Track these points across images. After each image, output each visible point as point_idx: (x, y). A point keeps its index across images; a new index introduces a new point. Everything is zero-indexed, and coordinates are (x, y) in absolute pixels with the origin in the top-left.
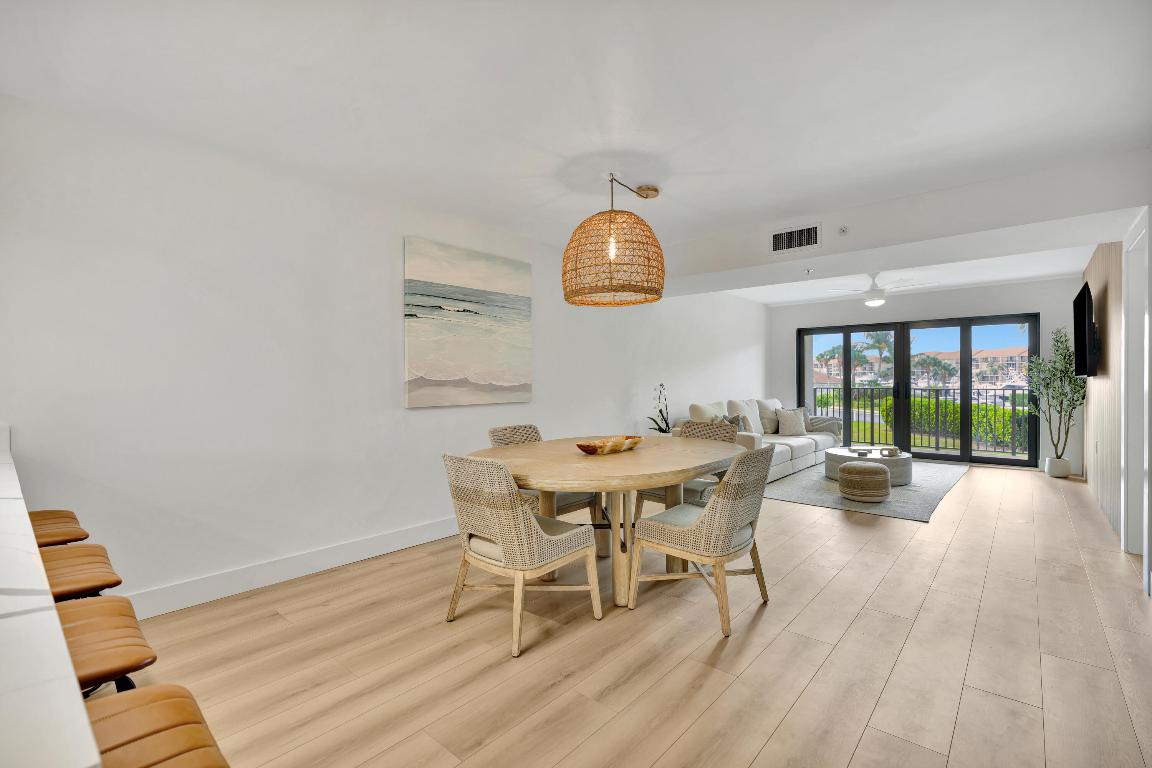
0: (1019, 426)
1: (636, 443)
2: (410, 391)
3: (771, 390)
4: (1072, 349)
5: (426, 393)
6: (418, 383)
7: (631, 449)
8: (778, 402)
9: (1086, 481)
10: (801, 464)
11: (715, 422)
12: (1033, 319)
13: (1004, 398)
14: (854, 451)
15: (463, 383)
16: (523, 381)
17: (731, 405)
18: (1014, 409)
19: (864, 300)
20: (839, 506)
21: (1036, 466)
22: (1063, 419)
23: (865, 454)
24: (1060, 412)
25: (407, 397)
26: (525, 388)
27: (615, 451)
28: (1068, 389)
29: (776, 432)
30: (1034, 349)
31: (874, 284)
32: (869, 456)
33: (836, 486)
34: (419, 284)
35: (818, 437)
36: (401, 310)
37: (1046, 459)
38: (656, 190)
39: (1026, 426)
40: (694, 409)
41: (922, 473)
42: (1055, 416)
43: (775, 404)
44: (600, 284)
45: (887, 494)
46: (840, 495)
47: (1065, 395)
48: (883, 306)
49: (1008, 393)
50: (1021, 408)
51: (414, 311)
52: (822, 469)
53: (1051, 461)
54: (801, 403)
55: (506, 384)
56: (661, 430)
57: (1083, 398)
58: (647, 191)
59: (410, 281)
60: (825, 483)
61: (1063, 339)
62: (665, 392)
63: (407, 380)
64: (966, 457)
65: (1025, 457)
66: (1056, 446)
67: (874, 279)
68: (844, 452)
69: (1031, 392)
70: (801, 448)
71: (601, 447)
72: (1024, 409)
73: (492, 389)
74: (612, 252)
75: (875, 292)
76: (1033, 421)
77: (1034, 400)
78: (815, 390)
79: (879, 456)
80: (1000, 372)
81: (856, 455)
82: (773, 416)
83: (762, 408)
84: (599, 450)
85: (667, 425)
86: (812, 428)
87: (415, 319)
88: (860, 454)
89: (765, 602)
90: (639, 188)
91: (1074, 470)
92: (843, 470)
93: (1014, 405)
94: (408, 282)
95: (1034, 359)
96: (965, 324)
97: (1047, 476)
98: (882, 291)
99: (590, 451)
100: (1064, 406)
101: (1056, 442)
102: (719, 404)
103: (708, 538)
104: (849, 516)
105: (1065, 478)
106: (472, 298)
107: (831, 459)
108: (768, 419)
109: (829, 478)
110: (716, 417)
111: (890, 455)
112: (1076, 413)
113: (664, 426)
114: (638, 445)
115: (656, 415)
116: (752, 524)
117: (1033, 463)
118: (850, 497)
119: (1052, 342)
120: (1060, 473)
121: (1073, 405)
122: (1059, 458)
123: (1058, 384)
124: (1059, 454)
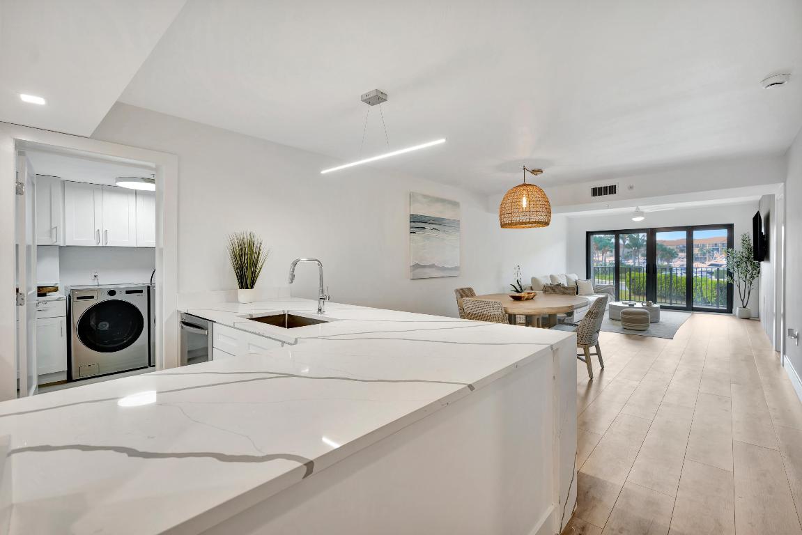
0: (721, 291)
1: (534, 296)
3: (570, 269)
4: (752, 245)
5: (419, 272)
6: (417, 266)
7: (532, 298)
8: (575, 275)
9: (760, 321)
12: (730, 227)
13: (711, 273)
14: (626, 304)
15: (432, 266)
17: (552, 277)
18: (718, 280)
19: (631, 217)
20: (622, 332)
21: (732, 313)
22: (747, 285)
23: (633, 305)
24: (745, 281)
27: (527, 299)
28: (750, 268)
29: (577, 293)
30: (730, 243)
31: (637, 209)
32: (635, 306)
36: (408, 231)
37: (737, 308)
38: (540, 170)
39: (725, 291)
40: (534, 280)
41: (665, 316)
42: (742, 283)
45: (648, 326)
46: (622, 327)
47: (748, 271)
49: (714, 269)
50: (722, 280)
53: (740, 310)
54: (588, 277)
55: (450, 267)
57: (759, 273)
59: (413, 215)
61: (747, 239)
63: (412, 265)
64: (690, 308)
65: (725, 307)
66: (743, 301)
67: (638, 206)
68: (619, 304)
69: (728, 270)
71: (523, 297)
72: (724, 280)
75: (641, 214)
76: (730, 287)
77: (730, 274)
79: (641, 306)
80: (708, 255)
81: (628, 306)
82: (575, 284)
83: (568, 277)
86: (599, 290)
88: (630, 305)
90: (534, 170)
91: (753, 314)
92: (623, 313)
93: (718, 277)
95: (730, 250)
96: (690, 230)
97: (738, 318)
99: (516, 298)
100: (748, 278)
101: (742, 298)
104: (629, 336)
105: (748, 319)
107: (614, 308)
108: (572, 285)
109: (612, 318)
111: (647, 305)
112: (754, 281)
113: (519, 289)
116: (598, 332)
117: (729, 311)
118: (628, 328)
119: (741, 241)
120: (745, 316)
121: (752, 277)
122: (744, 307)
123: (744, 265)
124: (745, 305)
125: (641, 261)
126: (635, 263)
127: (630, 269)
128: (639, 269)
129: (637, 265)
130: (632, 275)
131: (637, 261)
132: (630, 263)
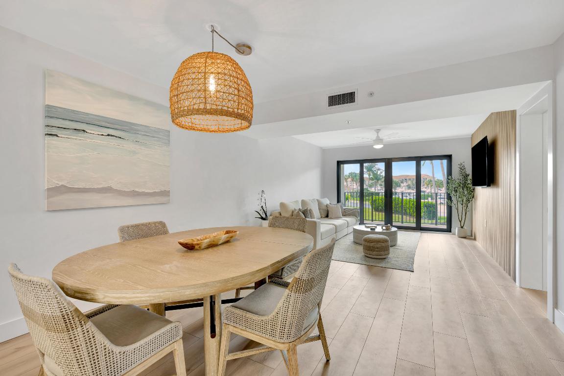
1: (232, 237)
2: (49, 197)
3: (324, 194)
7: (227, 242)
8: (327, 199)
9: (476, 240)
10: (340, 235)
11: (294, 213)
12: (449, 157)
14: (368, 227)
16: (163, 189)
17: (303, 202)
19: (373, 146)
20: (364, 263)
21: (450, 231)
22: (464, 209)
23: (374, 229)
24: (462, 204)
25: (46, 201)
26: (165, 193)
27: (212, 245)
28: (466, 192)
29: (327, 216)
30: (450, 172)
31: (378, 136)
32: (376, 231)
33: (361, 248)
34: (59, 110)
35: (348, 219)
37: (456, 229)
38: (250, 48)
40: (282, 205)
41: (404, 239)
42: (460, 206)
43: (326, 201)
44: (196, 107)
45: (389, 253)
46: (363, 254)
47: (465, 196)
48: (382, 148)
51: (54, 131)
52: (351, 238)
53: (458, 230)
54: (339, 201)
56: (262, 218)
57: (473, 197)
58: (244, 48)
60: (354, 246)
61: (464, 168)
62: (264, 196)
64: (419, 228)
65: (445, 227)
66: (460, 222)
67: (378, 133)
68: (362, 228)
69: (448, 194)
70: (340, 226)
71: (198, 244)
73: (135, 194)
74: (212, 85)
75: (379, 140)
76: (449, 209)
77: (450, 198)
78: (345, 193)
79: (381, 231)
81: (369, 230)
82: (325, 208)
83: (320, 203)
84: (197, 247)
85: (266, 215)
86: (346, 213)
87: (55, 138)
88: (371, 229)
89: (328, 361)
90: (237, 45)
92: (366, 240)
94: (48, 107)
95: (450, 177)
96: (418, 160)
97: (457, 237)
98: (381, 140)
99: (189, 247)
100: (464, 202)
101: (460, 219)
102: (297, 202)
103: (283, 327)
104: (370, 268)
105: (465, 238)
106: (116, 127)
107: (356, 231)
108: (323, 209)
109: (355, 243)
110: (295, 210)
111: (387, 229)
112: (469, 205)
113: (264, 216)
114: (233, 238)
115: (259, 209)
116: (319, 305)
117: (449, 230)
118: (369, 256)
119: (458, 169)
120: (463, 235)
121: (468, 201)
122: (462, 227)
123: (461, 190)
124: (462, 226)
125: (380, 189)
126: (375, 190)
127: (372, 194)
128: (378, 194)
129: (377, 191)
130: (374, 198)
131: (377, 189)
132: (373, 190)
